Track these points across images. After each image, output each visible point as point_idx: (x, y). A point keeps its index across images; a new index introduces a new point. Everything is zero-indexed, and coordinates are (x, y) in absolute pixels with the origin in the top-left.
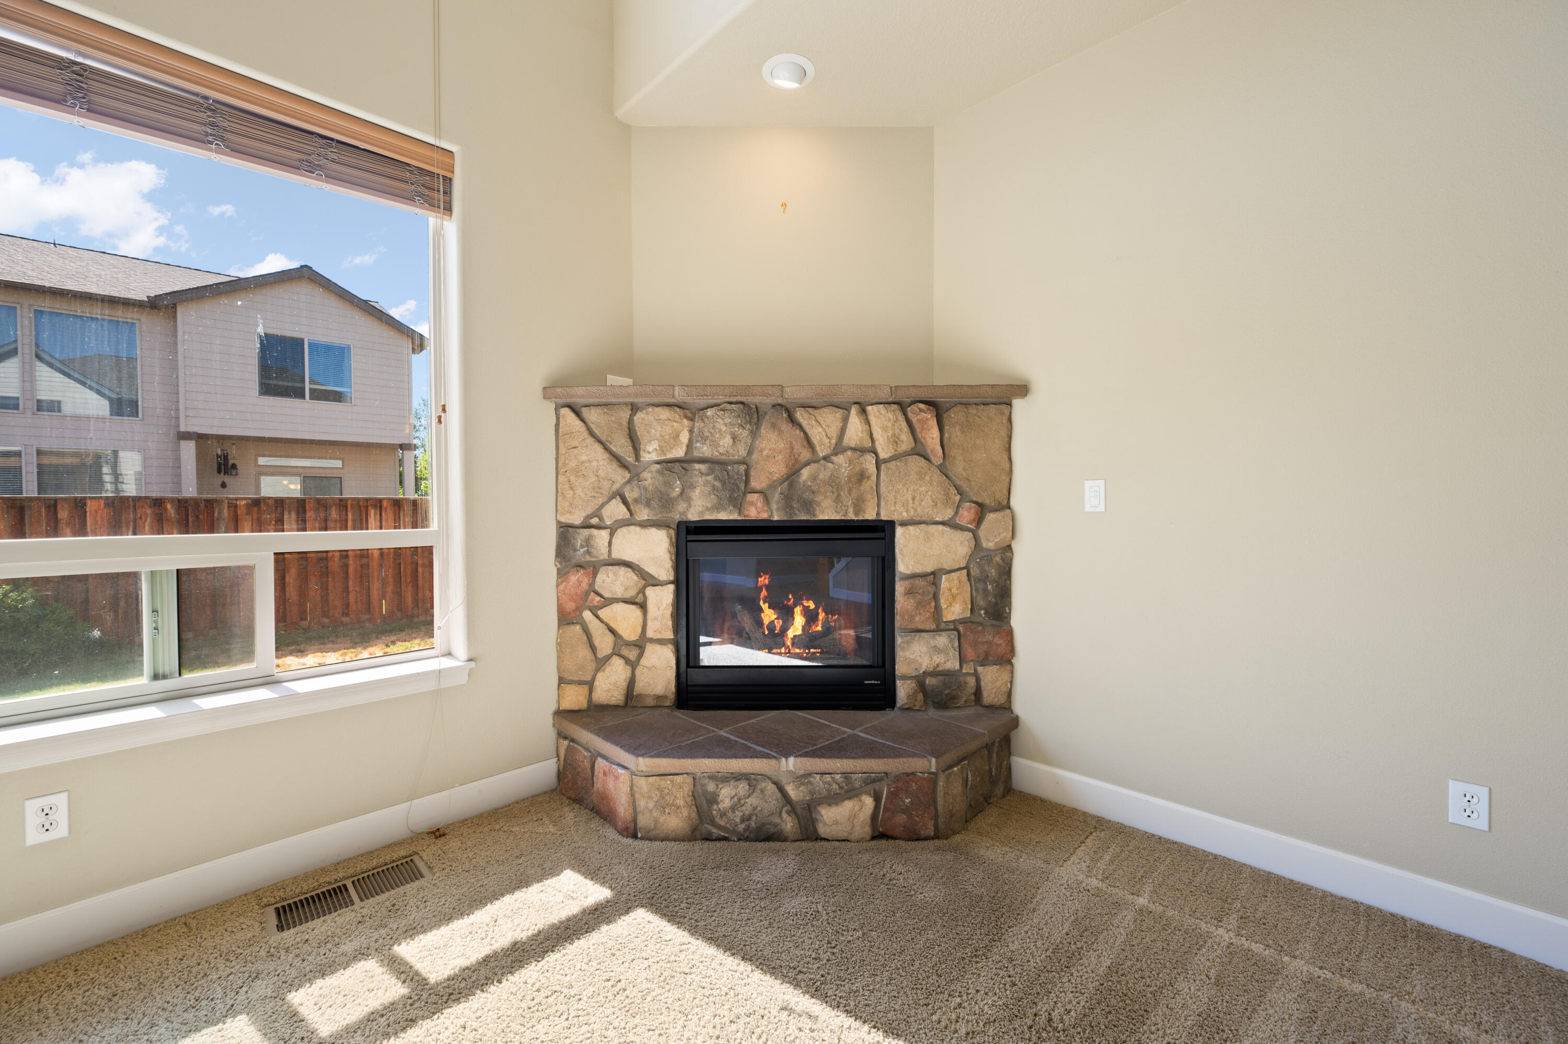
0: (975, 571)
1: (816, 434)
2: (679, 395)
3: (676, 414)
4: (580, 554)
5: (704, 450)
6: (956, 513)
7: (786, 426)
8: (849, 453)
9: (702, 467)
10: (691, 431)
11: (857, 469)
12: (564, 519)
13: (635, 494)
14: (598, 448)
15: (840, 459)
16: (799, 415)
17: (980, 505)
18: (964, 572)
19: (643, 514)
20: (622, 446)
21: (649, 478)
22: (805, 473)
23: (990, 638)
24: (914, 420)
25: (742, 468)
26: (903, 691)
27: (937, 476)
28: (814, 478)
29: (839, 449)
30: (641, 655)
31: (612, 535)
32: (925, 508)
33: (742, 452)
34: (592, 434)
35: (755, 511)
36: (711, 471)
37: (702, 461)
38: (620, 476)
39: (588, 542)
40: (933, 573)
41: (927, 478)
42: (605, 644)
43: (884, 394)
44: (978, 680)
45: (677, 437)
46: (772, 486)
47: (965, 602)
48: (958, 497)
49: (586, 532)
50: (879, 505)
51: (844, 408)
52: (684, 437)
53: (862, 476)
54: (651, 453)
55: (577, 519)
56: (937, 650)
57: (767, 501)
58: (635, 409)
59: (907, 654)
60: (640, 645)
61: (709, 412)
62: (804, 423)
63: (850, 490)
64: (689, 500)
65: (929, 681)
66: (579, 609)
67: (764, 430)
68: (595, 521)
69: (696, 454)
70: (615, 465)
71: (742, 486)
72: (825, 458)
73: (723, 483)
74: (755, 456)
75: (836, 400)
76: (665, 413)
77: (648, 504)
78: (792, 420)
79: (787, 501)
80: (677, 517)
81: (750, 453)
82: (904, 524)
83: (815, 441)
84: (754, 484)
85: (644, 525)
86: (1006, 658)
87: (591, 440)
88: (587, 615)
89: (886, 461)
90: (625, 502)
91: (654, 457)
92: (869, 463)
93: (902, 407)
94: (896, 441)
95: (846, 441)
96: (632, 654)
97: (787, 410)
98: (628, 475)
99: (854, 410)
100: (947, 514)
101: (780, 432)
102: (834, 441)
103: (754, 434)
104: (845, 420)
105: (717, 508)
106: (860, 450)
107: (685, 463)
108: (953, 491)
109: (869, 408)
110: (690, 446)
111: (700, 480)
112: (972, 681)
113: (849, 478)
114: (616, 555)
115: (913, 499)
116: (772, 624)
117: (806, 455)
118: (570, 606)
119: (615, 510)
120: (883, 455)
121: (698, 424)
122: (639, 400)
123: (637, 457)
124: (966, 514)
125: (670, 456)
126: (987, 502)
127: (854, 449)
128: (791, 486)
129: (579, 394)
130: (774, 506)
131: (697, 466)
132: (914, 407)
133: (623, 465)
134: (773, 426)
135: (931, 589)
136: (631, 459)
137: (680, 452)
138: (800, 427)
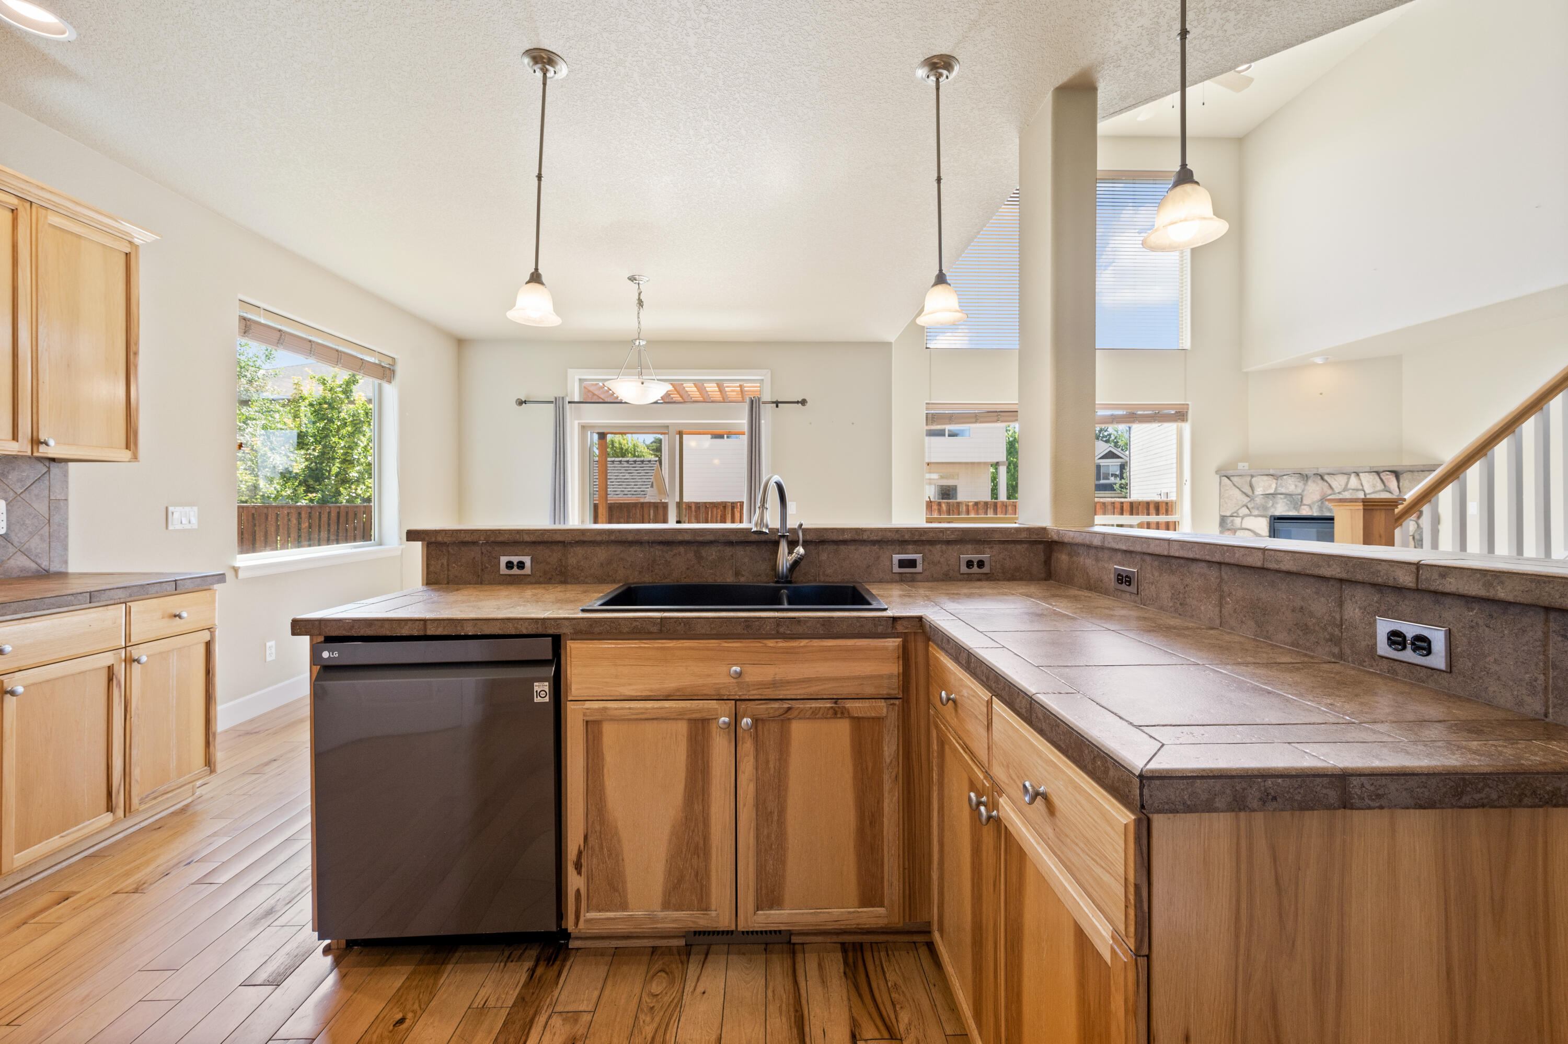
1: (1334, 484)
2: (1271, 472)
3: (1270, 478)
4: (1229, 526)
5: (1283, 490)
7: (1320, 482)
8: (1350, 491)
9: (1282, 496)
10: (1277, 484)
12: (1223, 514)
13: (1252, 505)
14: (1237, 490)
15: (1346, 493)
16: (1326, 477)
19: (1256, 512)
20: (1247, 489)
21: (1258, 500)
24: (1384, 478)
25: (1300, 497)
29: (1345, 489)
31: (1242, 519)
33: (1299, 491)
34: (1235, 485)
35: (1305, 512)
36: (1285, 498)
37: (1281, 494)
38: (1246, 500)
39: (1232, 521)
43: (1368, 469)
45: (1270, 486)
46: (1313, 503)
49: (1232, 518)
51: (1349, 474)
52: (1274, 486)
54: (1259, 491)
55: (1228, 514)
57: (1311, 508)
58: (1252, 476)
61: (1285, 477)
62: (1328, 480)
64: (1275, 508)
67: (1310, 483)
68: (1235, 514)
69: (1279, 492)
70: (1244, 496)
71: (1300, 503)
72: (1339, 493)
73: (1291, 502)
74: (1305, 493)
75: (1344, 472)
76: (1265, 478)
77: (1258, 509)
78: (1322, 479)
79: (1321, 508)
80: (1270, 514)
81: (1303, 491)
83: (1334, 486)
84: (1305, 502)
85: (1256, 516)
87: (1234, 487)
90: (1248, 508)
91: (1261, 493)
92: (1360, 494)
93: (1378, 473)
94: (1374, 486)
95: (1349, 486)
97: (1321, 476)
98: (1249, 499)
99: (1353, 475)
101: (1317, 483)
103: (1305, 484)
104: (1349, 479)
105: (1288, 511)
106: (1356, 490)
107: (1274, 495)
109: (1361, 474)
110: (1276, 489)
111: (1281, 501)
114: (1244, 526)
117: (1329, 492)
119: (1244, 511)
120: (1367, 491)
121: (1280, 481)
122: (1254, 474)
123: (1253, 493)
125: (1267, 492)
127: (1353, 490)
128: (1321, 503)
129: (1230, 473)
130: (1314, 510)
131: (1279, 496)
132: (1384, 473)
133: (1247, 496)
134: (1314, 481)
136: (1250, 493)
137: (1272, 491)
138: (1327, 482)
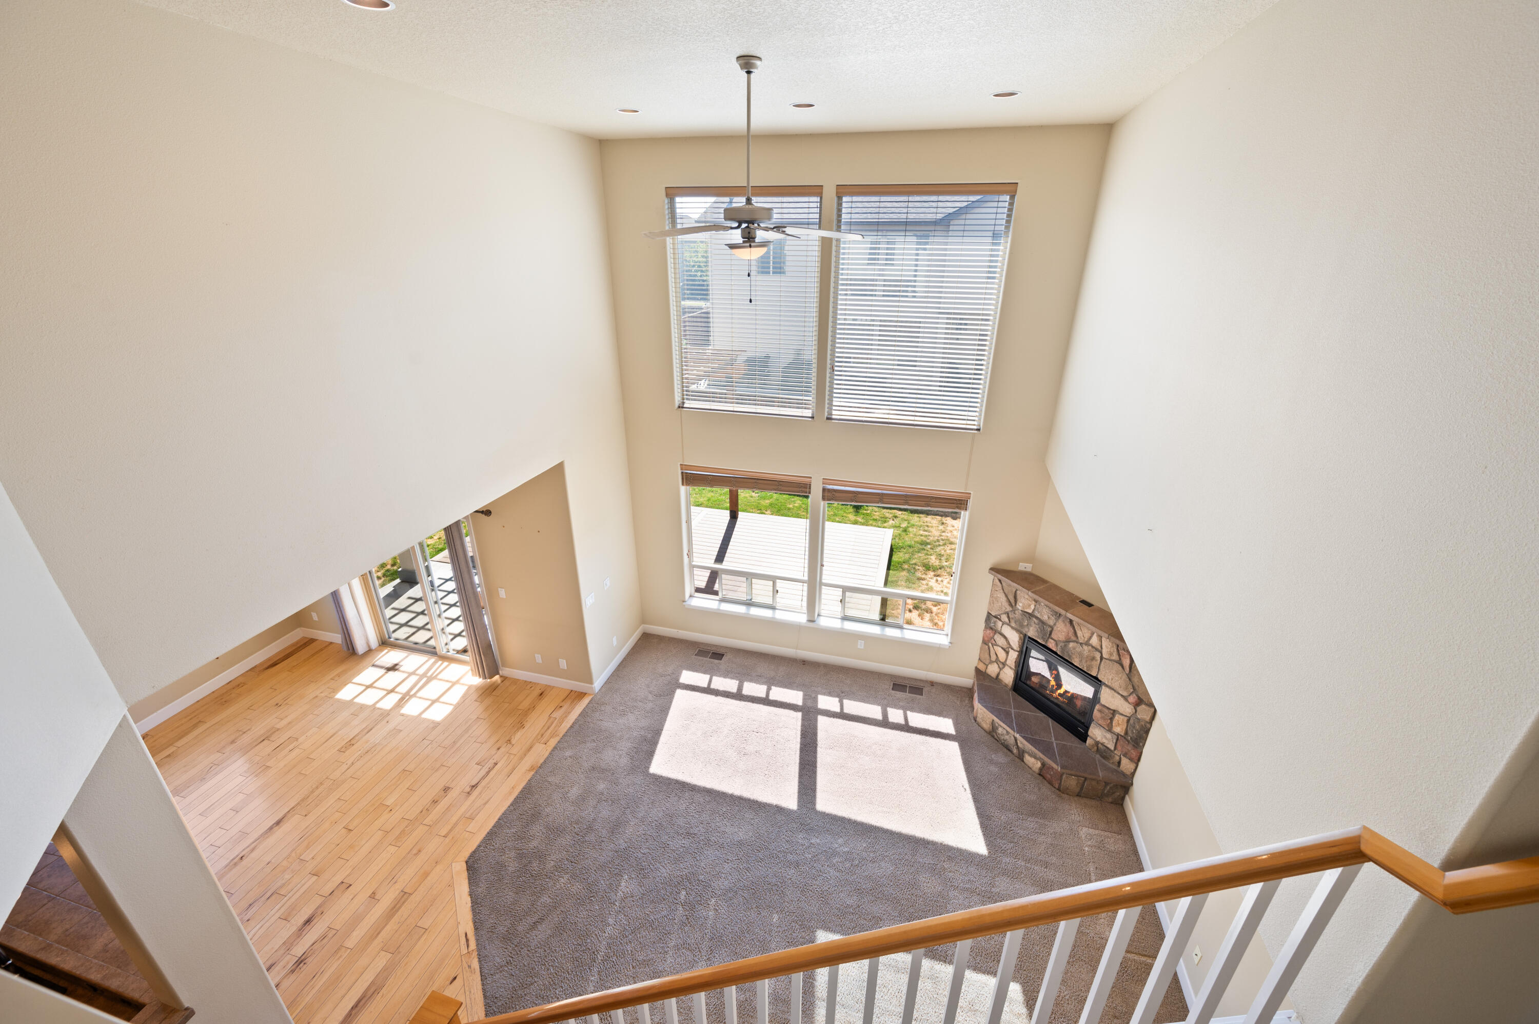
0: (1131, 721)
1: (1079, 633)
3: (1031, 598)
4: (992, 625)
5: (1038, 616)
6: (1130, 695)
7: (1068, 625)
8: (1090, 647)
9: (1036, 621)
10: (1035, 606)
11: (1092, 655)
12: (990, 611)
13: (1012, 617)
14: (1004, 595)
15: (1085, 647)
16: (1074, 623)
17: (1139, 698)
18: (1126, 719)
19: (1013, 625)
20: (1011, 598)
21: (1018, 615)
22: (1071, 645)
23: (1130, 749)
24: (1120, 651)
25: (1049, 629)
26: (1089, 741)
27: (1125, 677)
28: (1074, 649)
29: (1087, 644)
30: (1004, 667)
31: (1003, 625)
32: (1116, 685)
33: (1052, 624)
34: (1003, 589)
35: (1051, 646)
36: (1038, 624)
37: (1037, 618)
38: (1009, 609)
39: (995, 623)
40: (1114, 711)
41: (1120, 675)
42: (994, 658)
44: (1120, 759)
45: (1030, 605)
46: (1059, 641)
47: (1122, 729)
48: (1132, 690)
49: (995, 619)
50: (1098, 672)
51: (1093, 631)
52: (1032, 607)
53: (1093, 659)
54: (1020, 606)
55: (993, 614)
56: (1106, 738)
57: (1057, 645)
58: (1017, 589)
59: (1093, 731)
60: (1004, 664)
61: (1042, 604)
62: (1076, 627)
63: (1086, 661)
64: (1029, 629)
65: (1100, 745)
66: (989, 641)
67: (1060, 621)
68: (999, 618)
69: (1035, 615)
70: (1008, 603)
71: (1048, 636)
72: (1081, 644)
73: (1041, 631)
74: (1055, 628)
76: (1027, 596)
77: (1016, 622)
78: (1071, 623)
79: (1063, 650)
80: (1023, 631)
81: (1055, 624)
82: (1107, 686)
83: (1078, 636)
84: (1053, 636)
85: (1012, 628)
86: (1137, 760)
87: (1002, 591)
88: (990, 645)
89: (1105, 659)
90: (1008, 617)
91: (1021, 608)
92: (1098, 656)
94: (1111, 654)
95: (1092, 642)
96: (1001, 666)
97: (1070, 620)
98: (1011, 609)
99: (1096, 633)
100: (1125, 694)
101: (1066, 625)
102: (1086, 639)
103: (1056, 620)
104: (1092, 635)
105: (1038, 637)
106: (1097, 649)
107: (1031, 615)
108: (1130, 686)
109: (1103, 637)
110: (1033, 611)
111: (1034, 625)
112: (1117, 758)
113: (1087, 657)
114: (1002, 632)
115: (1112, 679)
116: (1053, 686)
117: (1073, 638)
118: (986, 639)
119: (1004, 618)
120: (1104, 656)
121: (1038, 605)
122: (1019, 587)
123: (1016, 604)
124: (1132, 699)
125: (1026, 610)
126: (1144, 700)
127: (1093, 647)
128: (1065, 646)
130: (1059, 648)
131: (1034, 619)
133: (1011, 605)
134: (1063, 622)
135: (1111, 716)
136: (1013, 605)
137: (1030, 611)
138: (1074, 628)
